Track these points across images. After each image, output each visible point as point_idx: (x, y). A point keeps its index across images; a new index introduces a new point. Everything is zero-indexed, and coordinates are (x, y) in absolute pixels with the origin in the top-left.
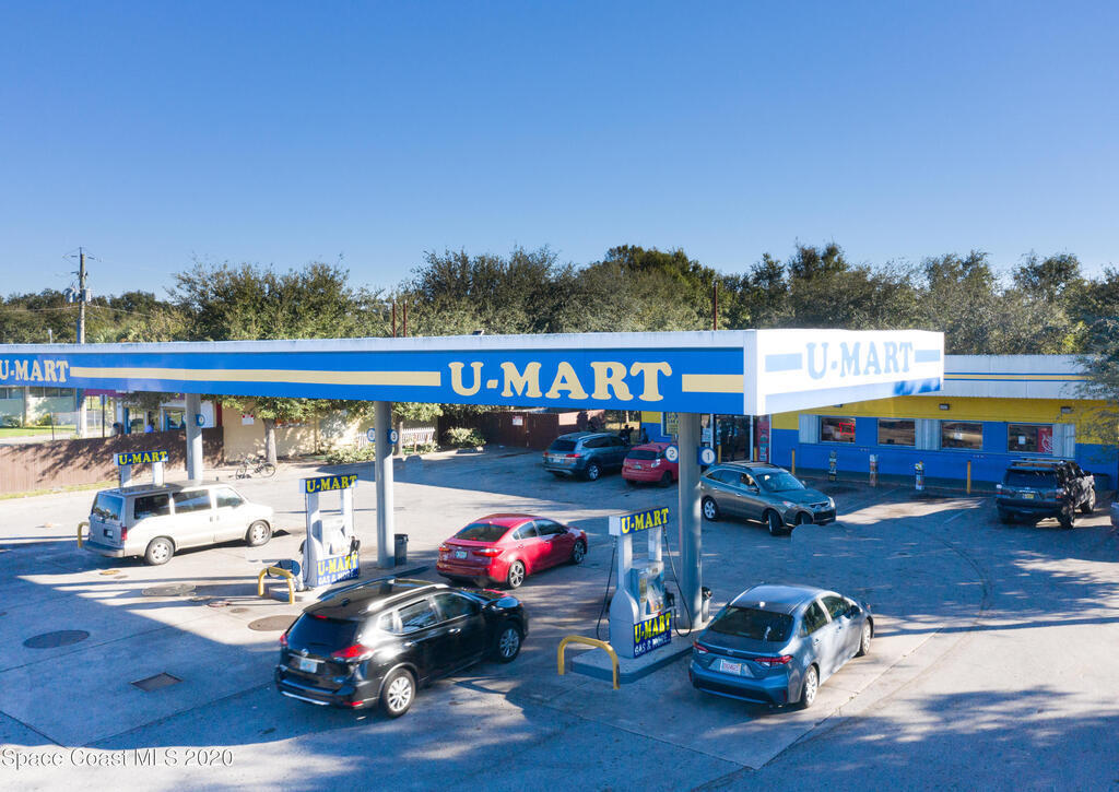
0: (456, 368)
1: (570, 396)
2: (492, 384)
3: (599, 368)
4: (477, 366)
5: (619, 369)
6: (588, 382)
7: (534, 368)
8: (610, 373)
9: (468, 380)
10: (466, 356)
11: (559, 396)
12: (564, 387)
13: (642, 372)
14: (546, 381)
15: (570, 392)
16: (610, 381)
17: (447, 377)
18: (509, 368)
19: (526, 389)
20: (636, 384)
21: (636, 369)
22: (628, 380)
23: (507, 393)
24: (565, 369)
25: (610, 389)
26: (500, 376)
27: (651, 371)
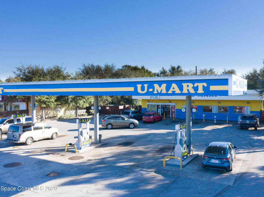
0: (139, 86)
1: (175, 92)
2: (151, 90)
3: (185, 85)
4: (146, 86)
5: (191, 85)
6: (181, 88)
7: (164, 86)
8: (188, 86)
9: (143, 89)
10: (142, 83)
11: (172, 92)
12: (173, 90)
13: (198, 85)
14: (168, 88)
15: (175, 91)
16: (188, 88)
17: (136, 88)
18: (156, 86)
19: (161, 91)
20: (196, 89)
21: (196, 85)
22: (193, 88)
23: (155, 92)
24: (174, 85)
25: (188, 90)
26: (153, 88)
27: (200, 85)
